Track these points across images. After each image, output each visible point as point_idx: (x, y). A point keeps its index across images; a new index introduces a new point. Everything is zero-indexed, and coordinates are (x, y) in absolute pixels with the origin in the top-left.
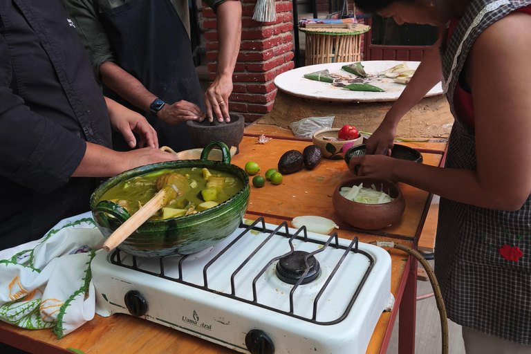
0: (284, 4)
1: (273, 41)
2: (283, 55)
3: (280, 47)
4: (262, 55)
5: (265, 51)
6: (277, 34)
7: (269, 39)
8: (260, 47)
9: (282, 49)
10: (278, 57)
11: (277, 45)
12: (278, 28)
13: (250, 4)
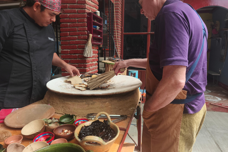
0: (95, 51)
1: (90, 64)
2: (94, 70)
3: (93, 67)
4: (86, 70)
5: (87, 68)
6: (92, 62)
7: (89, 63)
8: (85, 66)
9: (94, 68)
10: (92, 71)
11: (92, 66)
12: (93, 59)
13: (82, 49)
